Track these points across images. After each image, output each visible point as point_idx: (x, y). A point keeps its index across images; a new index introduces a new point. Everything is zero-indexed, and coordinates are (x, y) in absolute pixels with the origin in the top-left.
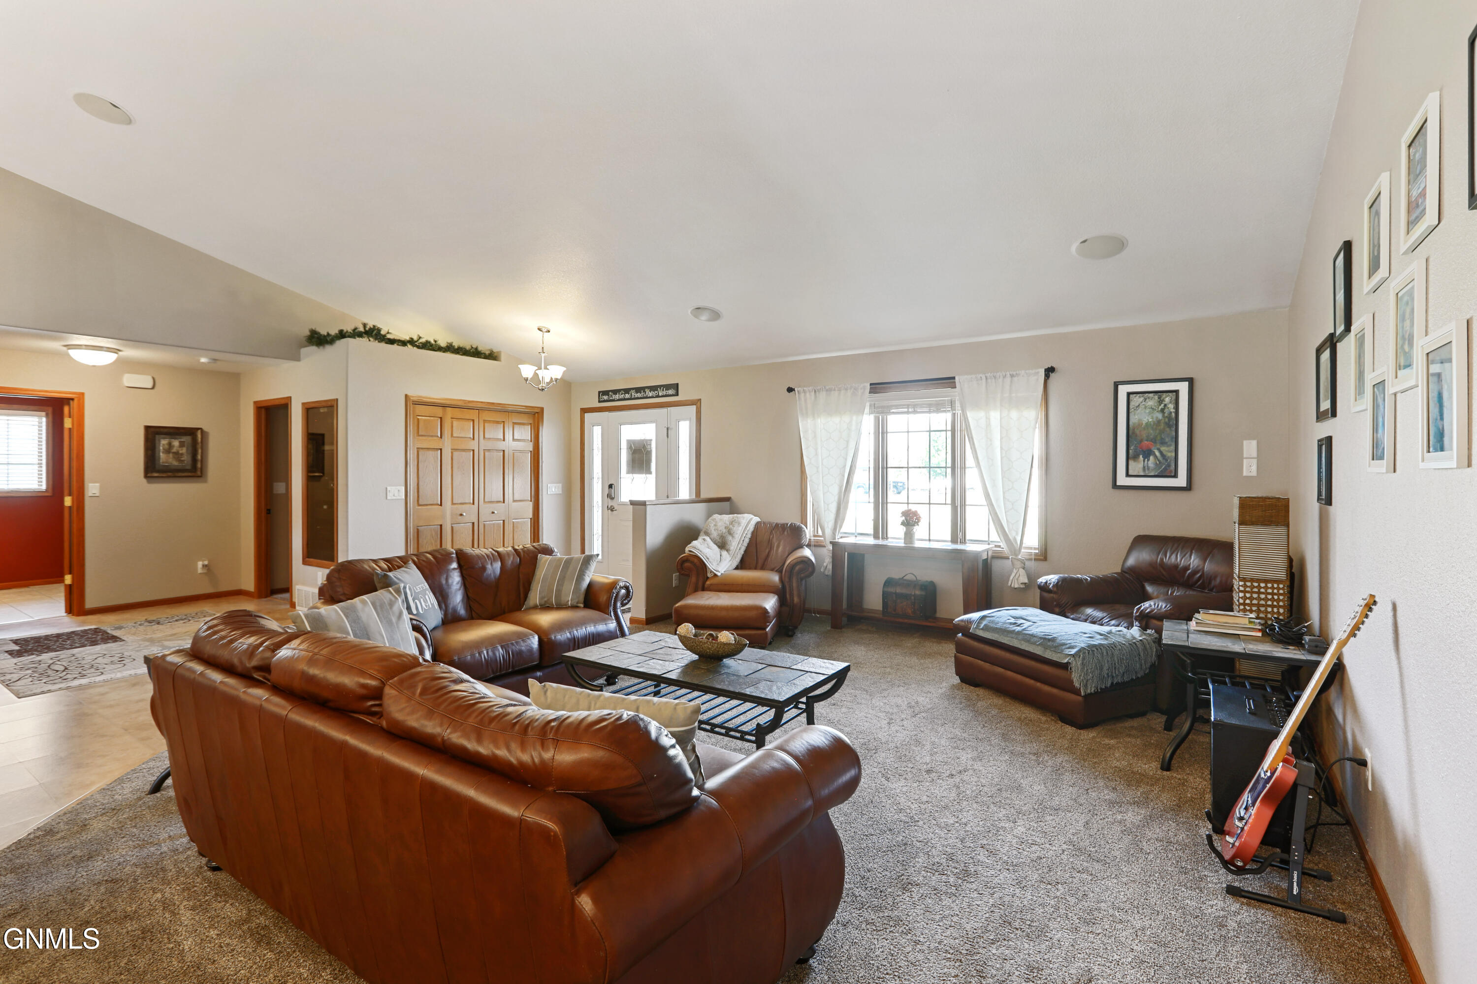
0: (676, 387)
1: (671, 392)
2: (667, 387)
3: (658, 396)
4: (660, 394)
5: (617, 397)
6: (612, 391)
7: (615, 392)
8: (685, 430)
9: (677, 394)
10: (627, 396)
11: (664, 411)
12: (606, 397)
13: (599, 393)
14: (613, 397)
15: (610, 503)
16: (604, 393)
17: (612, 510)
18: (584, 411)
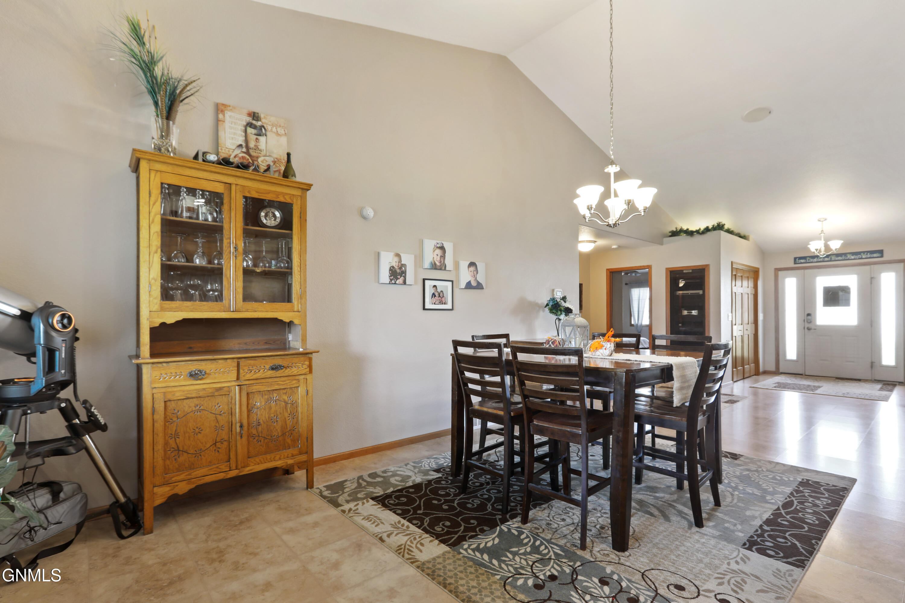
0: (881, 252)
1: (875, 255)
2: (873, 252)
3: (862, 258)
5: (815, 260)
6: (809, 257)
7: (813, 257)
8: (889, 280)
9: (882, 257)
10: (827, 259)
11: (867, 267)
12: (802, 261)
13: (795, 259)
14: (811, 260)
15: (807, 325)
16: (800, 258)
17: (809, 329)
18: (777, 270)
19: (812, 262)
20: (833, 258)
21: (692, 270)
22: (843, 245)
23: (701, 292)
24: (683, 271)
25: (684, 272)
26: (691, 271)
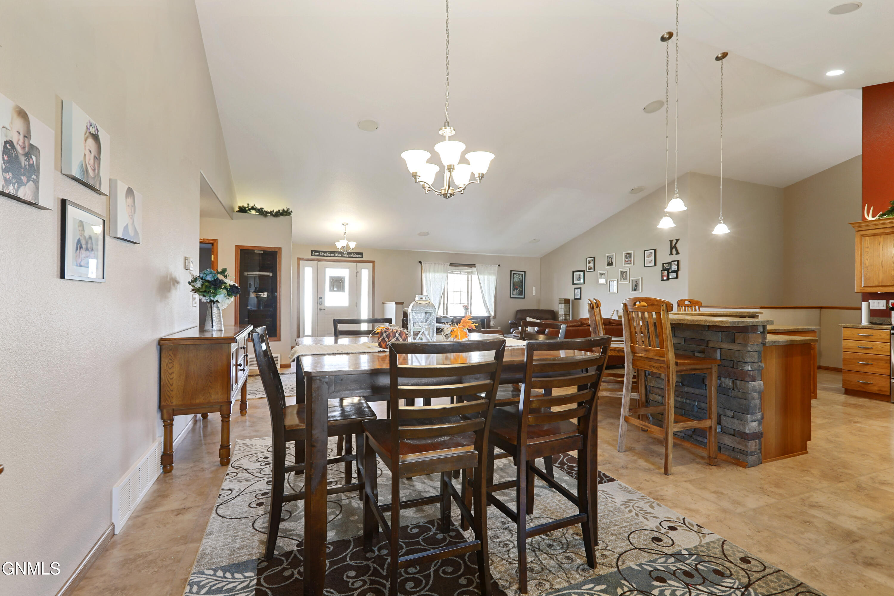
0: (362, 254)
1: (359, 256)
2: (358, 254)
3: (352, 257)
4: (353, 256)
5: (325, 254)
6: (322, 251)
7: (324, 252)
8: (365, 274)
9: (362, 257)
10: (332, 255)
11: (355, 264)
12: (317, 254)
13: (312, 251)
14: (323, 254)
15: (319, 307)
16: (316, 252)
17: (320, 310)
18: (299, 259)
19: (323, 256)
20: (336, 254)
21: (264, 251)
22: (357, 246)
23: (271, 274)
24: (254, 250)
25: (256, 252)
26: (262, 252)
